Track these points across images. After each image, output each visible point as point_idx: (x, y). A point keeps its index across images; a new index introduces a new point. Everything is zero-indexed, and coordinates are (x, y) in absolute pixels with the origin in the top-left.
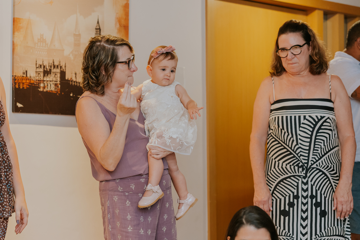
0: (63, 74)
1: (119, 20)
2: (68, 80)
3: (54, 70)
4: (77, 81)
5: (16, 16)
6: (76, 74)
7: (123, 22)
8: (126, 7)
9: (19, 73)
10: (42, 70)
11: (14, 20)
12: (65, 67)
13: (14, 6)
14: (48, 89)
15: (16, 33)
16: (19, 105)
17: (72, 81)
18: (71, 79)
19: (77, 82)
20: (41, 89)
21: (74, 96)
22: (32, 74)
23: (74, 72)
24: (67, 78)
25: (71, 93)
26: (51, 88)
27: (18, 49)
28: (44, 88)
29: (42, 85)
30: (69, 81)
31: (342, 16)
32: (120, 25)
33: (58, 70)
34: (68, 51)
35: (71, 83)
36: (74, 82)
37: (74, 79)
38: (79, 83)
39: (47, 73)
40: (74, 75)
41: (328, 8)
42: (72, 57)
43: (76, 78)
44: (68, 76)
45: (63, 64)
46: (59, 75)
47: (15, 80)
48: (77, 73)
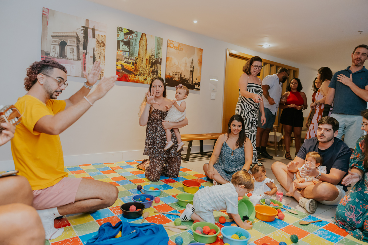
0: (181, 75)
1: (199, 60)
3: (178, 74)
5: (167, 56)
7: (200, 61)
8: (201, 56)
9: (168, 74)
10: (174, 73)
11: (167, 58)
13: (167, 53)
14: (176, 80)
15: (167, 62)
16: (167, 84)
20: (174, 80)
22: (171, 75)
24: (182, 77)
26: (177, 79)
27: (167, 67)
28: (175, 79)
29: (174, 78)
31: (270, 65)
32: (199, 62)
33: (179, 74)
34: (182, 68)
39: (176, 75)
41: (265, 62)
45: (181, 72)
46: (179, 76)
47: (166, 76)
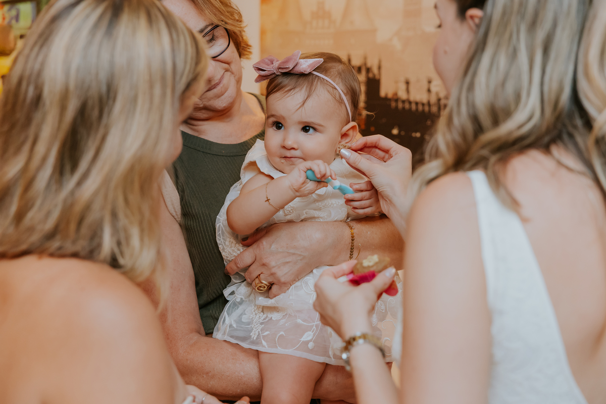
2: (386, 99)
4: (412, 98)
6: (407, 83)
12: (379, 68)
17: (397, 100)
18: (396, 94)
19: (410, 103)
21: (403, 133)
23: (402, 79)
24: (382, 94)
25: (393, 128)
30: (390, 100)
33: (362, 77)
35: (393, 104)
36: (403, 102)
37: (403, 95)
38: (417, 103)
40: (403, 87)
42: (397, 44)
43: (408, 91)
44: (386, 89)
48: (412, 80)
